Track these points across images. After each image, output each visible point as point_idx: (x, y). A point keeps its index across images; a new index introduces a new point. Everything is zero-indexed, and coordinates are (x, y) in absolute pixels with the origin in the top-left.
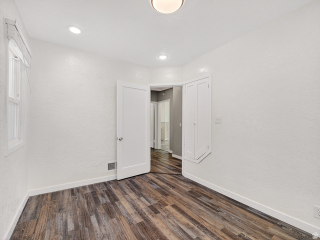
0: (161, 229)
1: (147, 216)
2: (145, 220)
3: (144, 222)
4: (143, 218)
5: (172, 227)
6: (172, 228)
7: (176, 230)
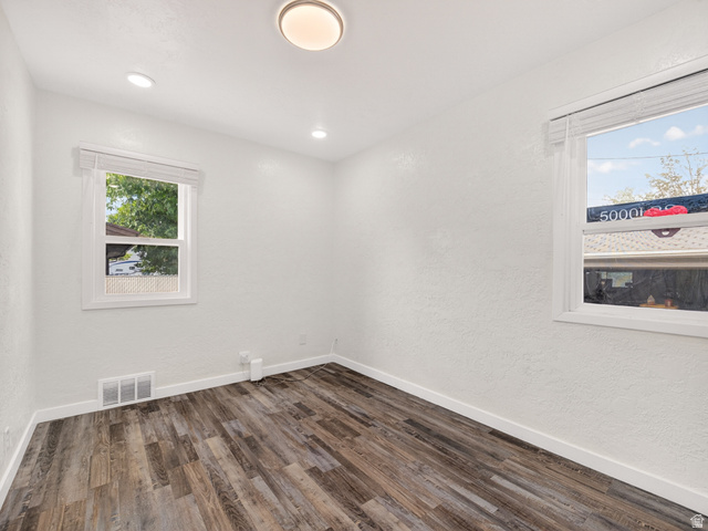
0: (319, 489)
1: (353, 519)
2: (358, 509)
3: (357, 502)
4: (363, 515)
5: (294, 495)
6: (294, 492)
7: (287, 489)
